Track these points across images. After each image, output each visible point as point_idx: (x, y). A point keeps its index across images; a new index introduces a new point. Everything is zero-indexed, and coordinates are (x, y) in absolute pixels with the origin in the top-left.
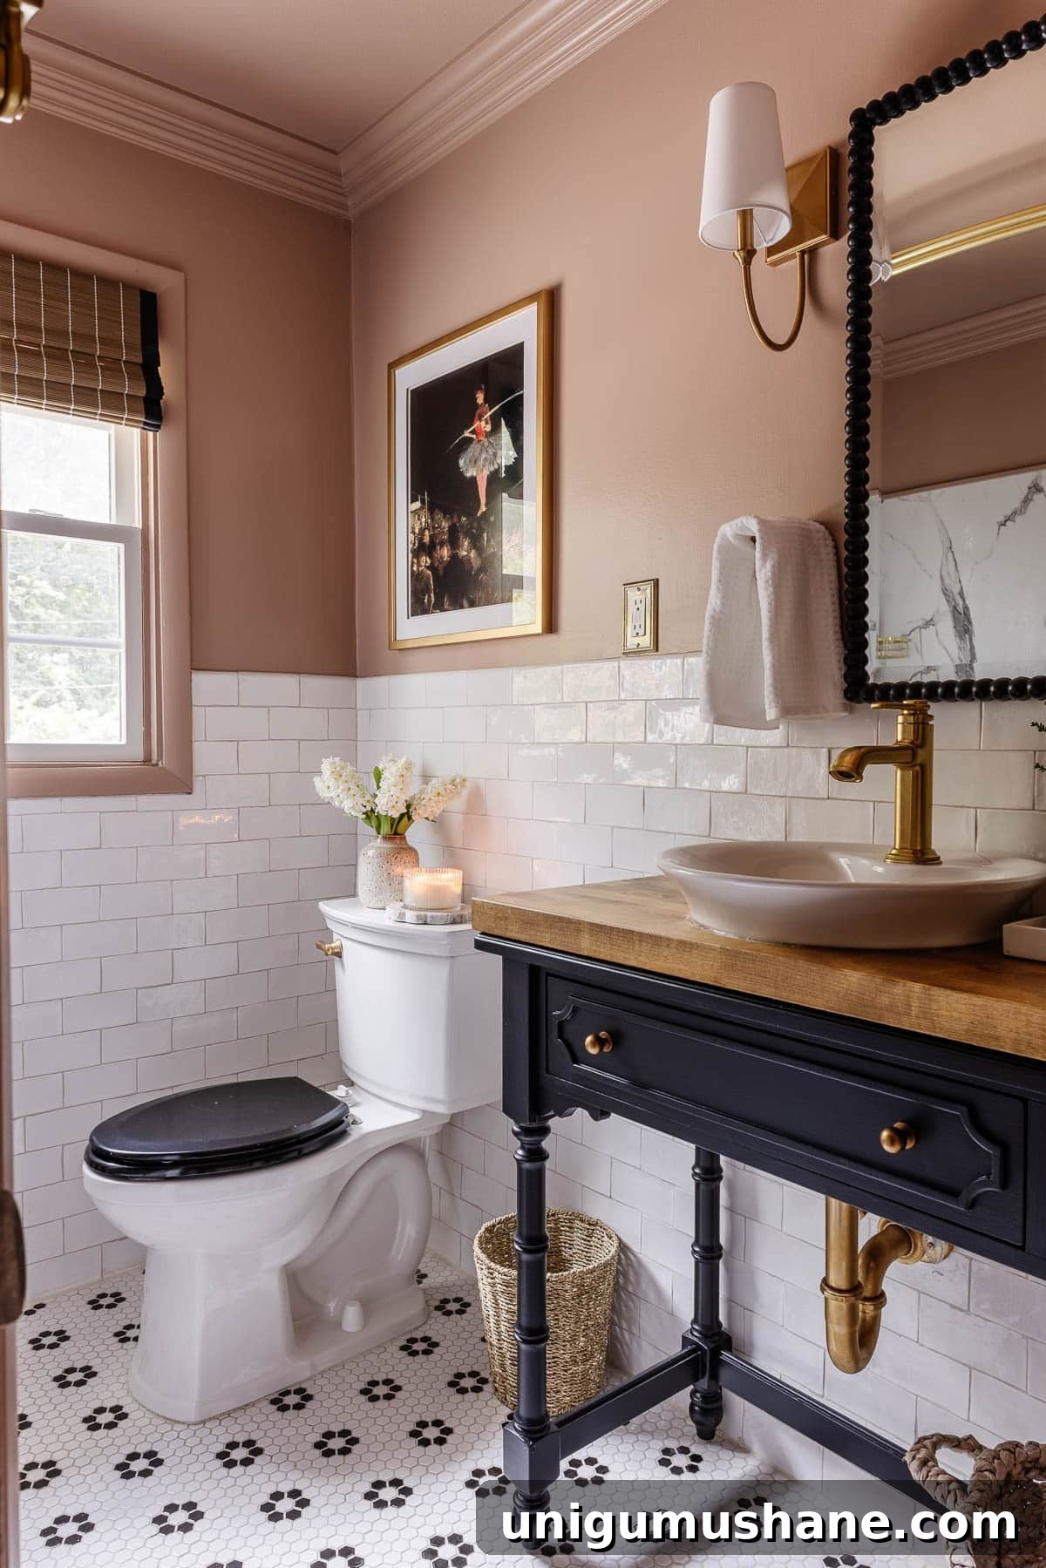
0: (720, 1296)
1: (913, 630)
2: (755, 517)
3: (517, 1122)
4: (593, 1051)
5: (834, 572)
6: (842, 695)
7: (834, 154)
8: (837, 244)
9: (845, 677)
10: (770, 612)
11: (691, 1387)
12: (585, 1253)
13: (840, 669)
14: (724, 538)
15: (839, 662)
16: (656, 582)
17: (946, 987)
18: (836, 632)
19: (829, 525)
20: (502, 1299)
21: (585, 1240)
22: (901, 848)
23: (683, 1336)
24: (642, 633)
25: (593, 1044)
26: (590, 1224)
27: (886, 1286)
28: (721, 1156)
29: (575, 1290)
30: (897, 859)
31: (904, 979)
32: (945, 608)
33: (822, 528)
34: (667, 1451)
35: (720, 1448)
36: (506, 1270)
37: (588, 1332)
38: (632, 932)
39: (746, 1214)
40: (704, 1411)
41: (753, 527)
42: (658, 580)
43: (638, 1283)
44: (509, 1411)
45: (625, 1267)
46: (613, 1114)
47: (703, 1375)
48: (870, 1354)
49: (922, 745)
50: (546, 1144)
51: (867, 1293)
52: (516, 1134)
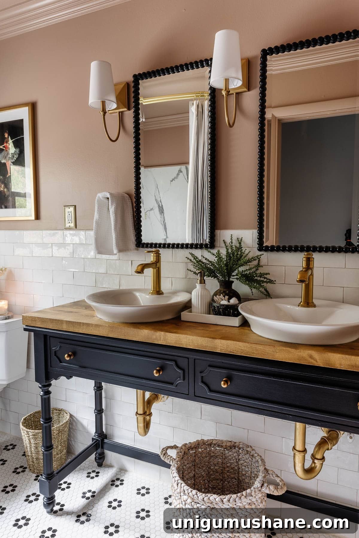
0: (103, 424)
1: (147, 211)
2: (109, 193)
3: (40, 384)
4: (68, 359)
5: (131, 209)
6: (135, 246)
7: (128, 84)
8: (130, 111)
9: (136, 240)
10: (114, 221)
11: (95, 452)
12: (58, 420)
13: (134, 238)
14: (99, 197)
15: (134, 236)
16: (75, 206)
17: (169, 332)
18: (133, 227)
19: (130, 195)
20: (32, 440)
21: (57, 416)
22: (153, 290)
23: (92, 438)
24: (71, 222)
25: (68, 357)
26: (59, 411)
27: (152, 411)
28: (102, 383)
29: (57, 432)
30: (152, 294)
31: (159, 331)
32: (156, 205)
33: (128, 196)
34: (89, 473)
35: (104, 468)
36: (33, 431)
37: (62, 444)
38: (80, 323)
39: (110, 398)
40: (100, 459)
41: (108, 196)
42: (76, 206)
43: (76, 425)
44: (36, 475)
45: (72, 422)
46: (73, 377)
47: (99, 448)
48: (149, 430)
49: (158, 262)
50: (50, 389)
51: (148, 414)
52: (40, 387)
